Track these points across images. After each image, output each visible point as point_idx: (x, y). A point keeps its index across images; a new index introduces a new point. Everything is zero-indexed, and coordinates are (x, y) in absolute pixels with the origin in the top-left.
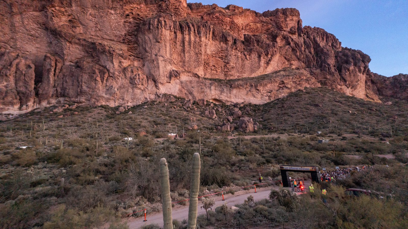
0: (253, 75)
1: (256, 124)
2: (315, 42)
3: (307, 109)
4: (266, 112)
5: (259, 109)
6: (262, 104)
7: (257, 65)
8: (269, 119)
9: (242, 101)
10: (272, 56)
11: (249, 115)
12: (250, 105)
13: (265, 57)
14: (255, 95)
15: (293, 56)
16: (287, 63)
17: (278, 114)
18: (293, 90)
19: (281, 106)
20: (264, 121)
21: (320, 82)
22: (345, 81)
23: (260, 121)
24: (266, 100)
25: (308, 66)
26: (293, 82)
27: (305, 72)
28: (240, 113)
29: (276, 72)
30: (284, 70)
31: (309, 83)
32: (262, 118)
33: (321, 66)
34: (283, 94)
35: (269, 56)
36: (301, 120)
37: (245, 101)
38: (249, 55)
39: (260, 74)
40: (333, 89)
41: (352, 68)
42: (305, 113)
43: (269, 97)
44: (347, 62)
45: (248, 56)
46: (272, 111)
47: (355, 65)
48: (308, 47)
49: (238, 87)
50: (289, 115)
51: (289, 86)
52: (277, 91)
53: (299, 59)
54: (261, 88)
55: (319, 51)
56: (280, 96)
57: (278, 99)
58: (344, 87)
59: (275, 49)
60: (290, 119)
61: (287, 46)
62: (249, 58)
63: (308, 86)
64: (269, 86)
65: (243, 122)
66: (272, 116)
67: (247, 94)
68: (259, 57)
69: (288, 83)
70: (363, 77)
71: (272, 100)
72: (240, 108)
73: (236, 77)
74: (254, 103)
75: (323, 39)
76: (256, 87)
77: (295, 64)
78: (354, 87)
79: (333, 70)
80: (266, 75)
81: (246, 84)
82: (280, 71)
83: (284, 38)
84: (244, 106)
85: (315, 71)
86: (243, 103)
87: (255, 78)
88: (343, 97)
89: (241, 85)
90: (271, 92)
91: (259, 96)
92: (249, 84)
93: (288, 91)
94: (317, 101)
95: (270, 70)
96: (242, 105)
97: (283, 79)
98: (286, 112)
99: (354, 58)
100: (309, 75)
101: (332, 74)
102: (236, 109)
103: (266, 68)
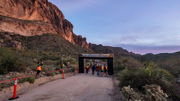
0: (20, 18)
1: (23, 46)
2: (55, 12)
3: (51, 43)
4: (30, 41)
5: (25, 39)
6: (27, 36)
7: (23, 13)
8: (32, 45)
9: (13, 32)
10: (33, 11)
11: (18, 41)
12: (19, 35)
13: (29, 10)
14: (22, 30)
15: (45, 15)
16: (42, 18)
17: (37, 43)
18: (45, 33)
19: (39, 39)
20: (29, 45)
21: (57, 31)
22: (66, 34)
23: (26, 45)
24: (30, 35)
25: (52, 23)
26: (45, 29)
27: (51, 25)
28: (10, 38)
29: (36, 21)
30: (40, 21)
31: (52, 31)
32: (27, 44)
33: (57, 25)
34: (40, 33)
35: (31, 10)
36: (48, 47)
37: (15, 32)
38: (16, 4)
39: (25, 19)
40: (61, 36)
41: (68, 29)
42: (50, 45)
43: (32, 33)
44: (67, 26)
45: (14, 4)
46: (34, 41)
47: (69, 28)
48: (51, 13)
49: (8, 22)
50: (43, 44)
51: (43, 30)
52: (37, 31)
53: (48, 18)
54: (27, 27)
55: (56, 17)
56: (38, 34)
57: (37, 36)
58: (65, 36)
59: (35, 8)
60: (44, 46)
61: (42, 9)
62: (16, 6)
63: (52, 32)
64: (32, 28)
65: (13, 43)
66: (34, 43)
67: (16, 28)
68: (24, 8)
69: (42, 29)
70: (71, 33)
71: (34, 35)
72: (11, 36)
73: (6, 15)
74: (22, 35)
75: (58, 12)
76: (23, 26)
77: (46, 20)
78: (68, 37)
79: (62, 27)
80: (30, 21)
81: (16, 22)
82: (38, 21)
83: (39, 3)
84: (14, 35)
85: (55, 26)
86: (13, 33)
87: (22, 20)
88: (65, 40)
89: (11, 21)
90: (33, 31)
91: (25, 31)
92: (17, 22)
93: (43, 32)
94: (56, 40)
95: (32, 18)
96: (12, 34)
97: (40, 26)
98: (41, 42)
99: (69, 25)
100: (52, 27)
101: (61, 29)
102: (7, 36)
103: (30, 17)
